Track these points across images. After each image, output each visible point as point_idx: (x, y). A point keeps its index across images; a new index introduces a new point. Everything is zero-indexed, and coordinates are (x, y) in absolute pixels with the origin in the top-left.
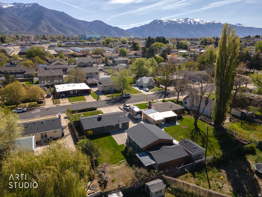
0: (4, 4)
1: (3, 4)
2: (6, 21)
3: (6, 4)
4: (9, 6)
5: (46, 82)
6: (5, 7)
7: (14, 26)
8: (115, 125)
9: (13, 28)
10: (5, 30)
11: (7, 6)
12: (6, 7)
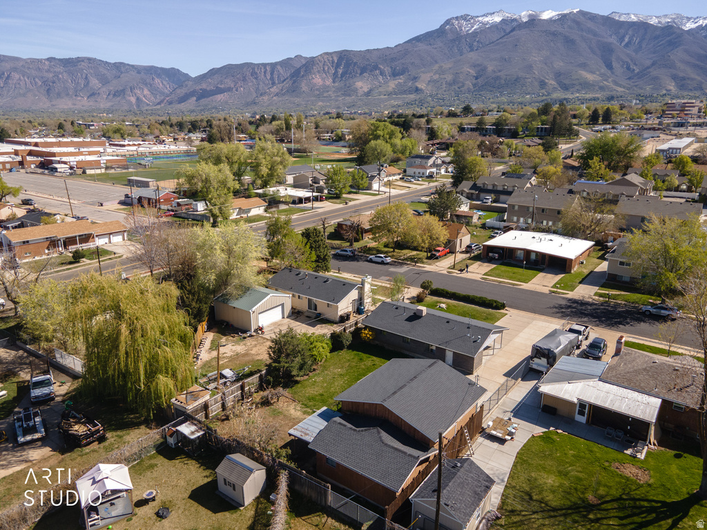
0: (689, 19)
1: (687, 18)
2: (679, 64)
3: (695, 19)
4: (701, 22)
5: (522, 219)
6: (689, 26)
7: (696, 77)
8: (434, 348)
9: (689, 82)
10: (667, 90)
11: (696, 23)
12: (693, 26)
